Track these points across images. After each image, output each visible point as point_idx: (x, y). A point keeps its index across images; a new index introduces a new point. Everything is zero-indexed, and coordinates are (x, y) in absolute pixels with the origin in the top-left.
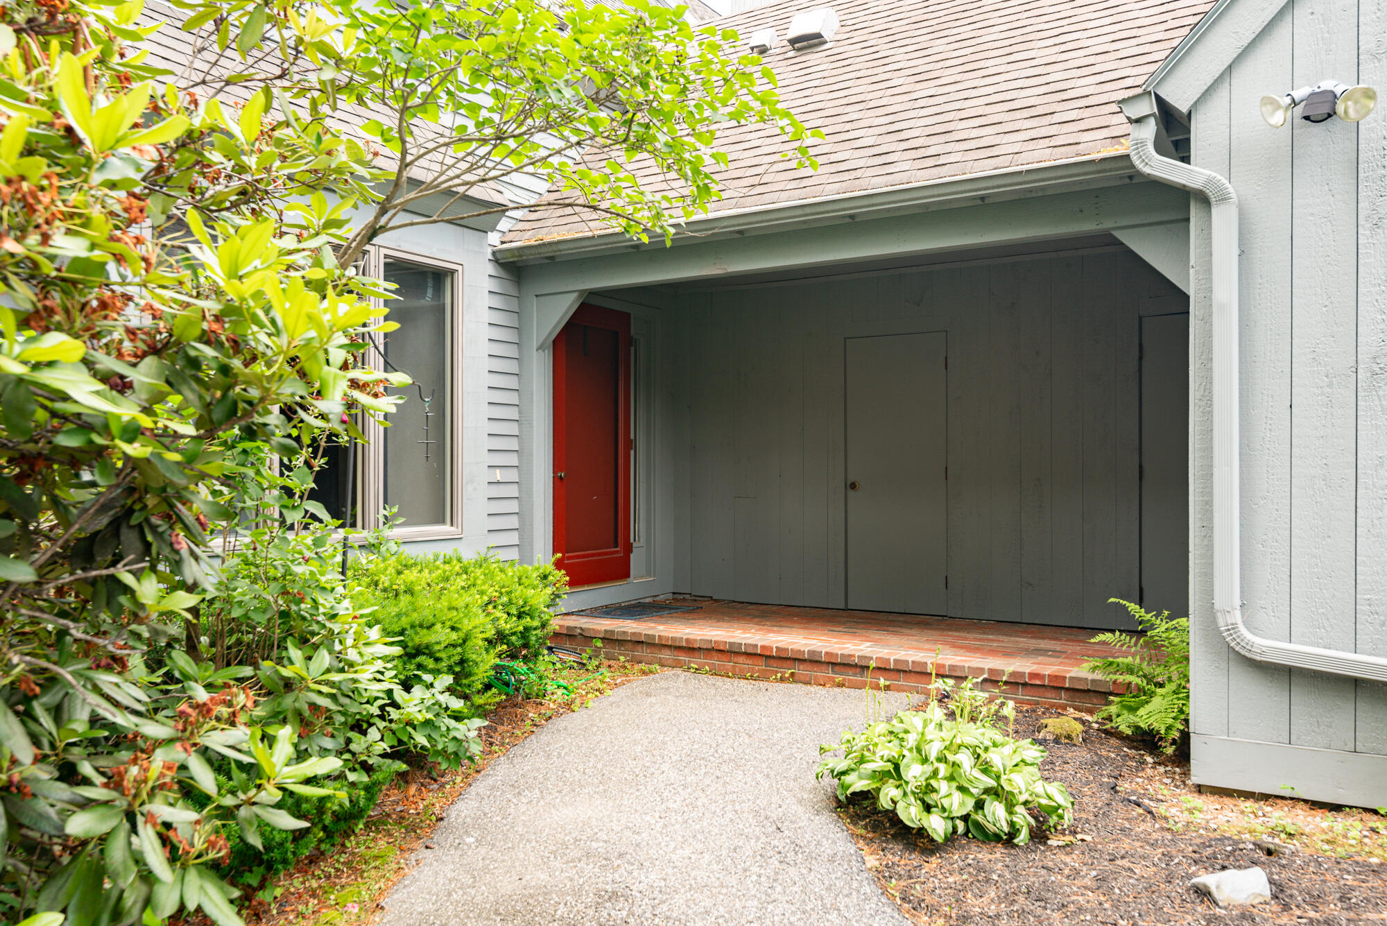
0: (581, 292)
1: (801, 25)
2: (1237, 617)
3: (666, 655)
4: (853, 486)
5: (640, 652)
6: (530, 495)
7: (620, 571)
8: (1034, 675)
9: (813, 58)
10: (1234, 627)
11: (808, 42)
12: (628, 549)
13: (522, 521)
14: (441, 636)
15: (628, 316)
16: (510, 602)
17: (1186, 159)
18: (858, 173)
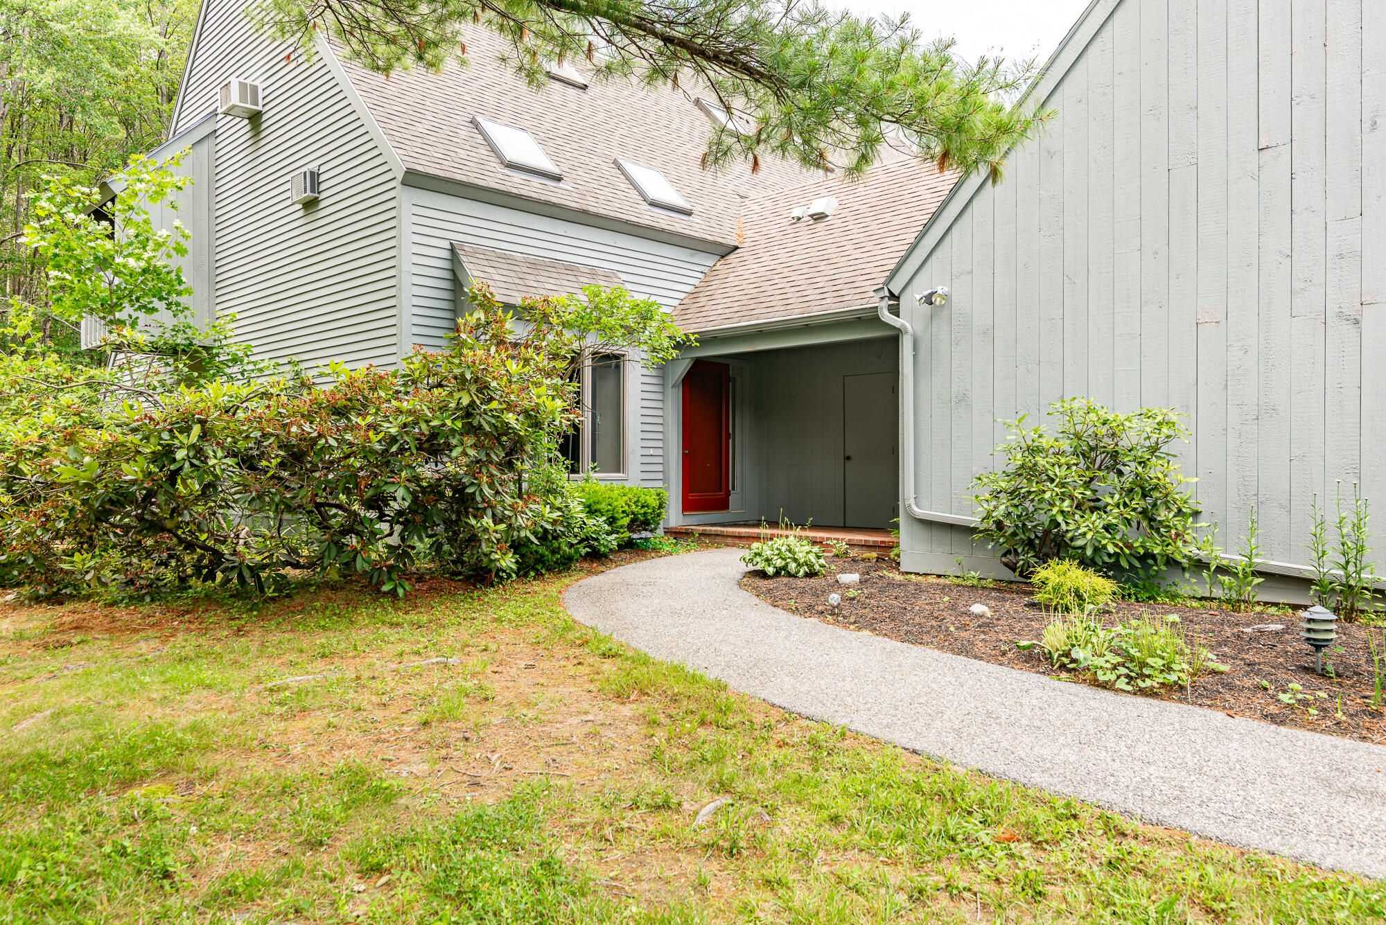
0: (692, 358)
1: (817, 207)
2: (912, 502)
3: (729, 541)
4: (848, 458)
5: (719, 539)
6: (668, 462)
7: (723, 505)
8: (882, 542)
9: (821, 226)
10: (910, 505)
11: (819, 217)
12: (728, 493)
13: (664, 475)
14: (603, 506)
15: (728, 366)
16: (638, 501)
17: (898, 316)
18: (809, 304)
